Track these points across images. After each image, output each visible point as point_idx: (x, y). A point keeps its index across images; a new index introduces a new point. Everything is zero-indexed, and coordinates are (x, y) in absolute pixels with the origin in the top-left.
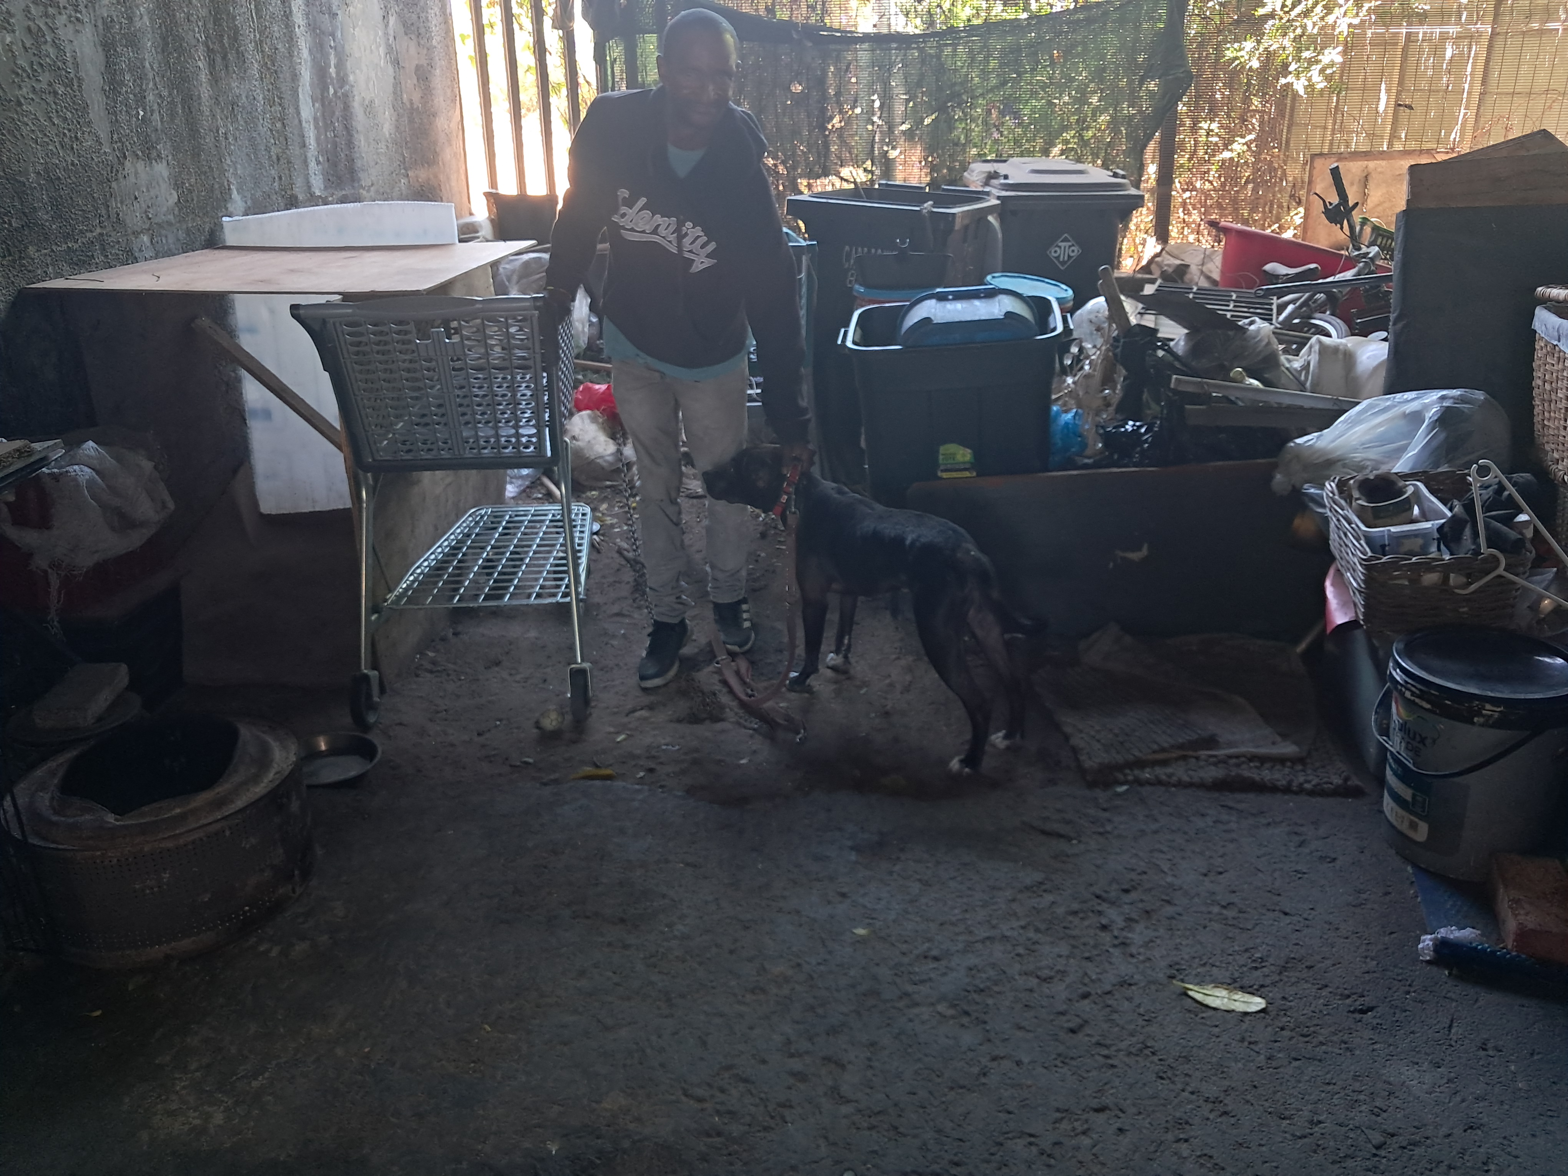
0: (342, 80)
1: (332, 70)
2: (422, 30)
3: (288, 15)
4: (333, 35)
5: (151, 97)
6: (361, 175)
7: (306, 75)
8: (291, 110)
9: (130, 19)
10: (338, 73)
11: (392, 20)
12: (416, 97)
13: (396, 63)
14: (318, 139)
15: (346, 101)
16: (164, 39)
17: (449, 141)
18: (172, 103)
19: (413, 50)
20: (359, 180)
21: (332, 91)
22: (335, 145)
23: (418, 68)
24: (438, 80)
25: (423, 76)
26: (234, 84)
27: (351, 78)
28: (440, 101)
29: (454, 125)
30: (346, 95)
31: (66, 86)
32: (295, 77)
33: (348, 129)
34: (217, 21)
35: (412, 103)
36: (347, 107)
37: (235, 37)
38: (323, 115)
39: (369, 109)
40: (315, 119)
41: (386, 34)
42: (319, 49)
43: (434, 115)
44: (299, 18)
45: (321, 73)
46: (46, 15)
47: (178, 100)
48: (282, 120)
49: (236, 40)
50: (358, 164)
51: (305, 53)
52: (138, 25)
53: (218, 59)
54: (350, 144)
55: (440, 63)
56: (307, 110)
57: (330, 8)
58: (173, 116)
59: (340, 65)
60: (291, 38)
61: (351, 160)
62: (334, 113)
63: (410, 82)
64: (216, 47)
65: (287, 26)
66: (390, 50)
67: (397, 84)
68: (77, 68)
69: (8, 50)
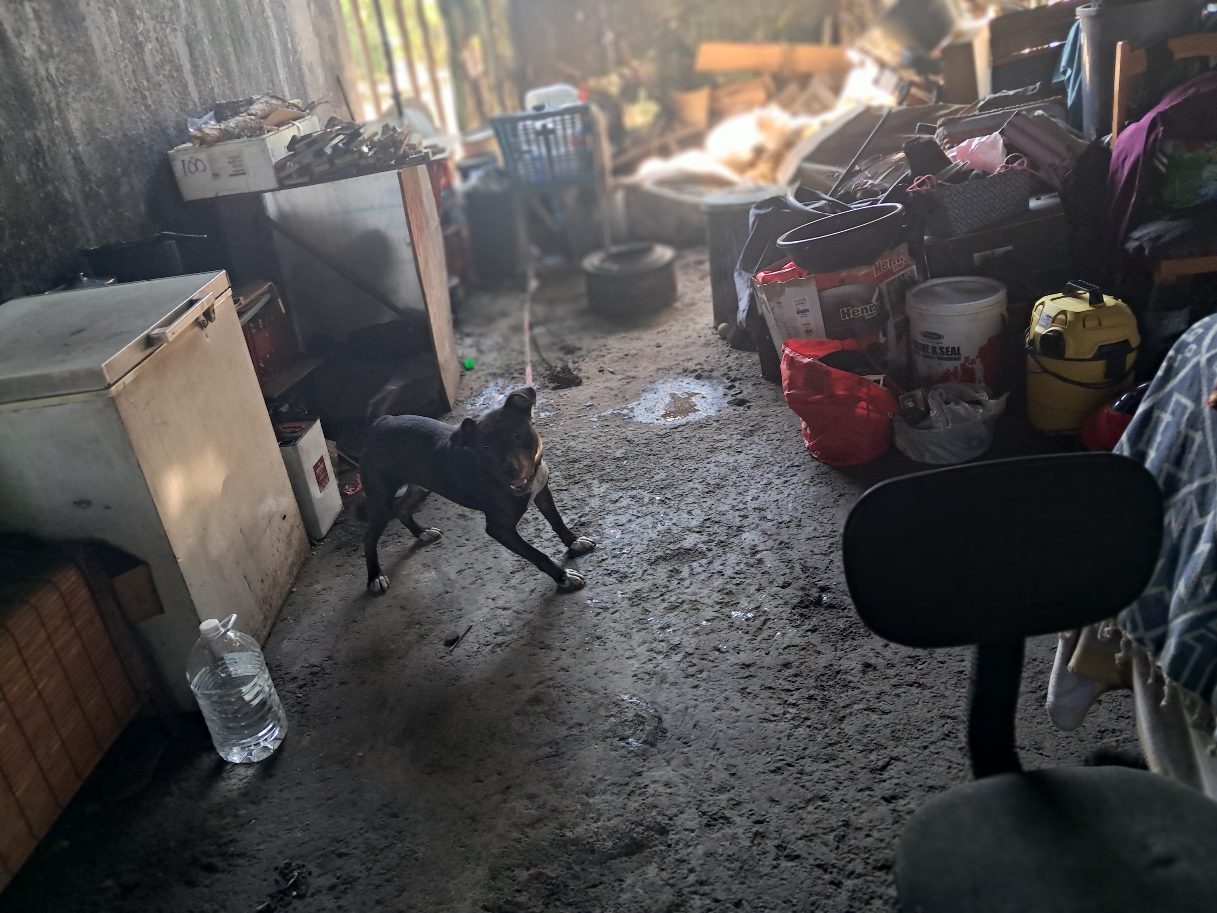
0: (295, 51)
1: (289, 45)
2: (329, 13)
3: (263, 11)
4: (286, 20)
7: (278, 49)
8: (275, 75)
9: (195, 24)
10: (292, 47)
12: (332, 57)
13: (318, 35)
15: (299, 64)
16: (212, 35)
19: (325, 24)
21: (291, 59)
22: (298, 95)
23: (330, 37)
24: (341, 45)
25: (333, 42)
26: (247, 61)
27: (299, 49)
28: (344, 58)
30: (298, 61)
32: (273, 52)
33: (302, 81)
34: (233, 20)
35: (331, 62)
36: (300, 69)
37: (242, 30)
38: (290, 75)
39: (310, 68)
40: (287, 78)
41: (311, 16)
42: (281, 30)
43: (343, 69)
44: (269, 13)
45: (284, 47)
46: (162, 29)
48: (272, 81)
51: (275, 35)
52: (199, 27)
53: (237, 45)
56: (282, 74)
59: (292, 41)
60: (267, 26)
62: (294, 73)
63: (327, 47)
64: (235, 37)
65: (264, 18)
68: (179, 59)
69: (151, 53)
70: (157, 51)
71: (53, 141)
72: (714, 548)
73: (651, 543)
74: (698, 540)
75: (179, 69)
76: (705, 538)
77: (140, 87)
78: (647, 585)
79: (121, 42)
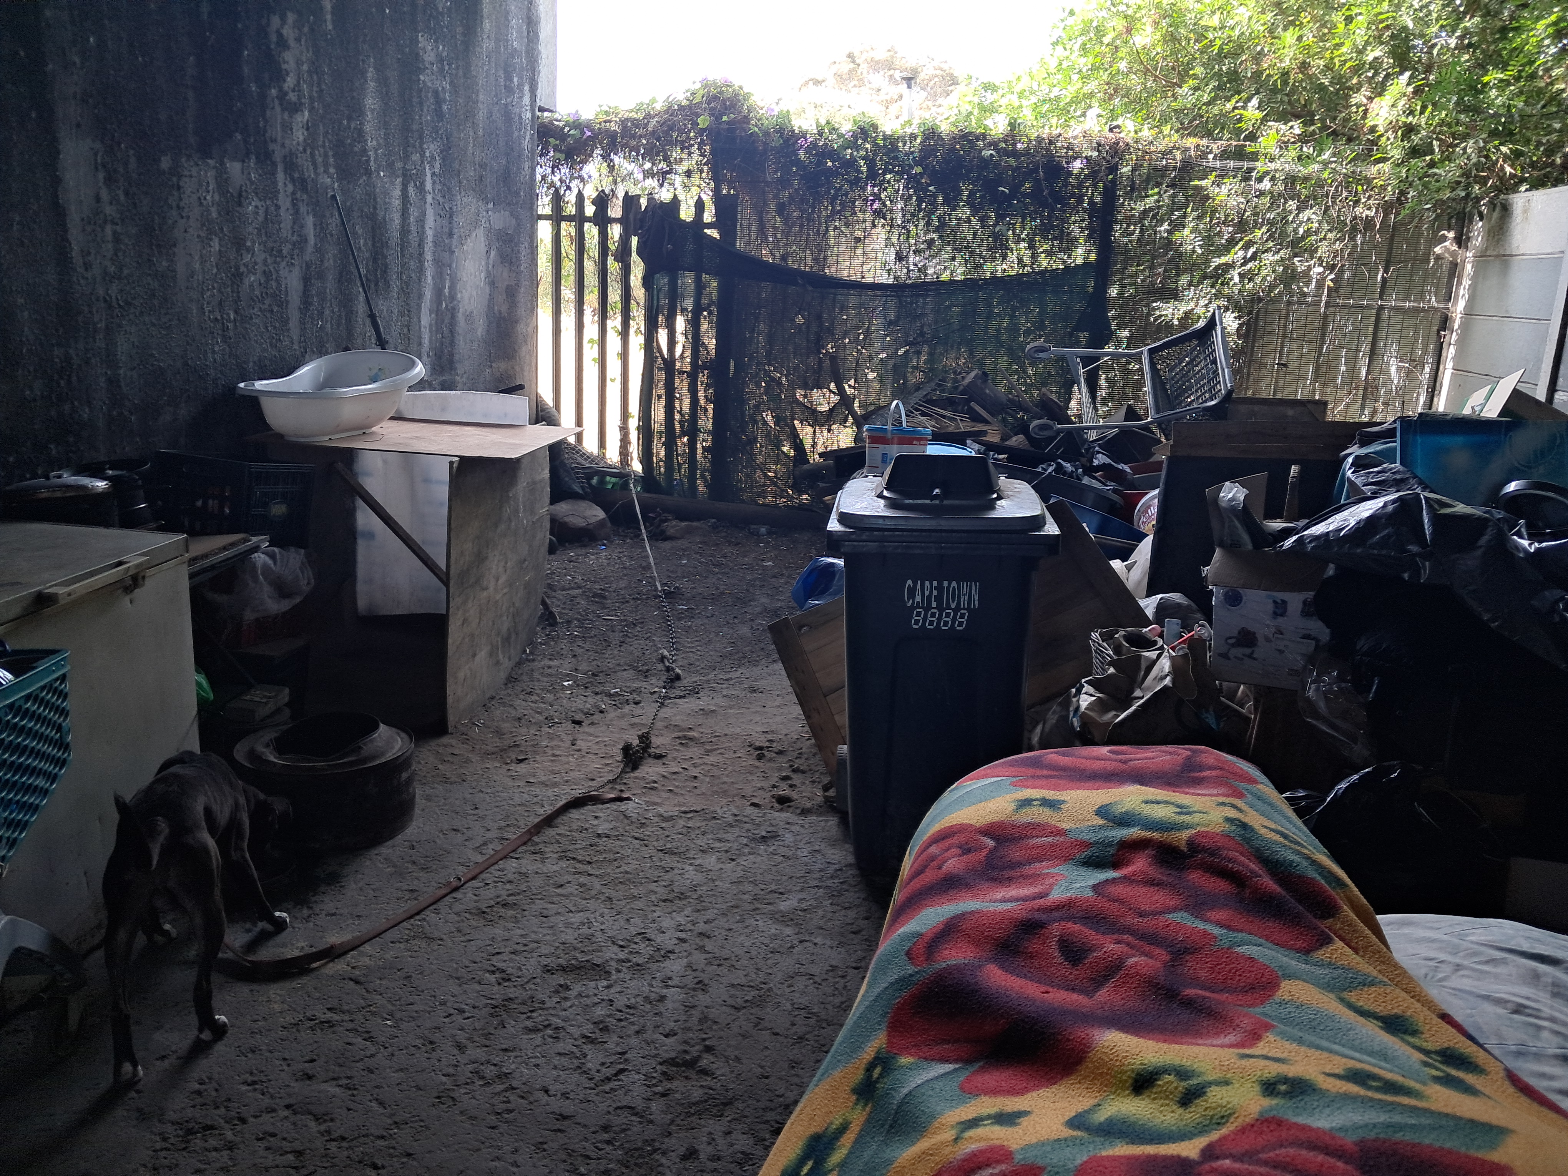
0: (452, 297)
1: (446, 291)
2: (514, 260)
3: (421, 254)
4: (450, 266)
5: (327, 312)
6: (458, 366)
7: (428, 294)
8: (415, 319)
9: (322, 261)
10: (450, 293)
11: (493, 253)
12: (504, 309)
13: (492, 284)
14: (430, 341)
15: (453, 312)
16: (341, 273)
17: (525, 341)
18: (340, 316)
19: (506, 274)
20: (456, 369)
21: (444, 305)
22: (442, 343)
23: (508, 287)
24: (522, 297)
25: (511, 293)
26: (380, 303)
27: (459, 295)
28: (521, 311)
29: (530, 329)
30: (453, 308)
31: (279, 306)
32: (420, 296)
33: (452, 332)
34: (375, 260)
35: (500, 313)
36: (453, 317)
37: (385, 270)
38: (436, 323)
39: (469, 317)
40: (431, 325)
41: (487, 264)
42: (439, 276)
43: (517, 322)
44: (428, 256)
45: (438, 292)
46: (275, 262)
47: (344, 314)
48: (408, 326)
49: (385, 272)
50: (457, 357)
51: (429, 280)
52: (326, 264)
53: (373, 286)
54: (452, 343)
55: (525, 283)
56: (426, 319)
57: (450, 248)
58: (339, 325)
59: (452, 287)
60: (421, 270)
61: (452, 355)
62: (443, 321)
63: (501, 298)
64: (371, 278)
65: (420, 261)
66: (489, 275)
67: (491, 299)
68: (287, 295)
69: (251, 285)
70: (260, 284)
71: (87, 362)
72: (624, 969)
73: (562, 947)
74: (613, 956)
75: (283, 304)
76: (622, 956)
77: (222, 318)
78: (525, 995)
79: (215, 271)
